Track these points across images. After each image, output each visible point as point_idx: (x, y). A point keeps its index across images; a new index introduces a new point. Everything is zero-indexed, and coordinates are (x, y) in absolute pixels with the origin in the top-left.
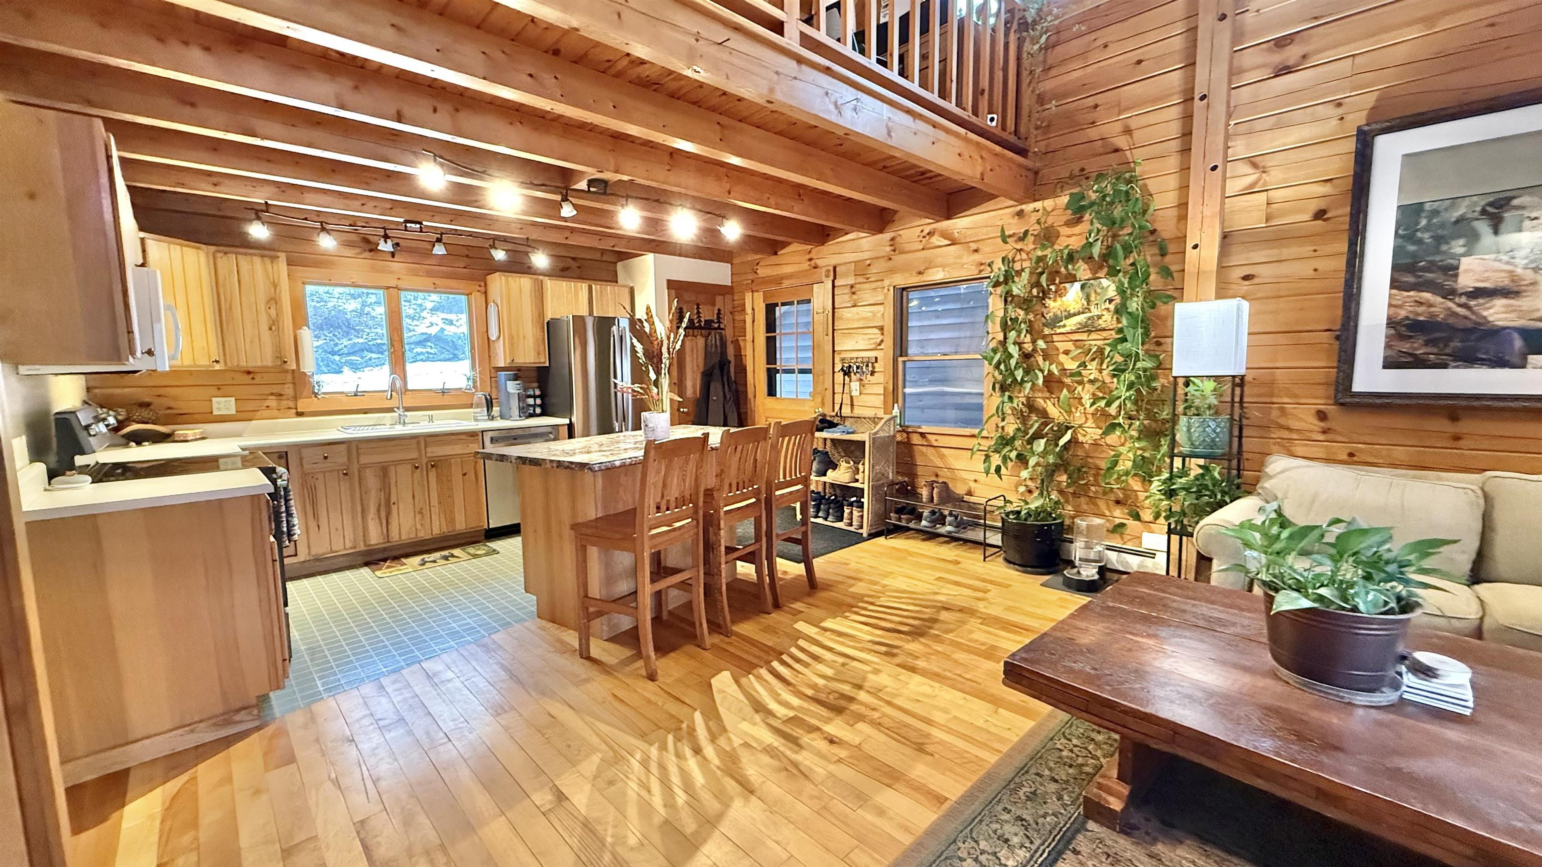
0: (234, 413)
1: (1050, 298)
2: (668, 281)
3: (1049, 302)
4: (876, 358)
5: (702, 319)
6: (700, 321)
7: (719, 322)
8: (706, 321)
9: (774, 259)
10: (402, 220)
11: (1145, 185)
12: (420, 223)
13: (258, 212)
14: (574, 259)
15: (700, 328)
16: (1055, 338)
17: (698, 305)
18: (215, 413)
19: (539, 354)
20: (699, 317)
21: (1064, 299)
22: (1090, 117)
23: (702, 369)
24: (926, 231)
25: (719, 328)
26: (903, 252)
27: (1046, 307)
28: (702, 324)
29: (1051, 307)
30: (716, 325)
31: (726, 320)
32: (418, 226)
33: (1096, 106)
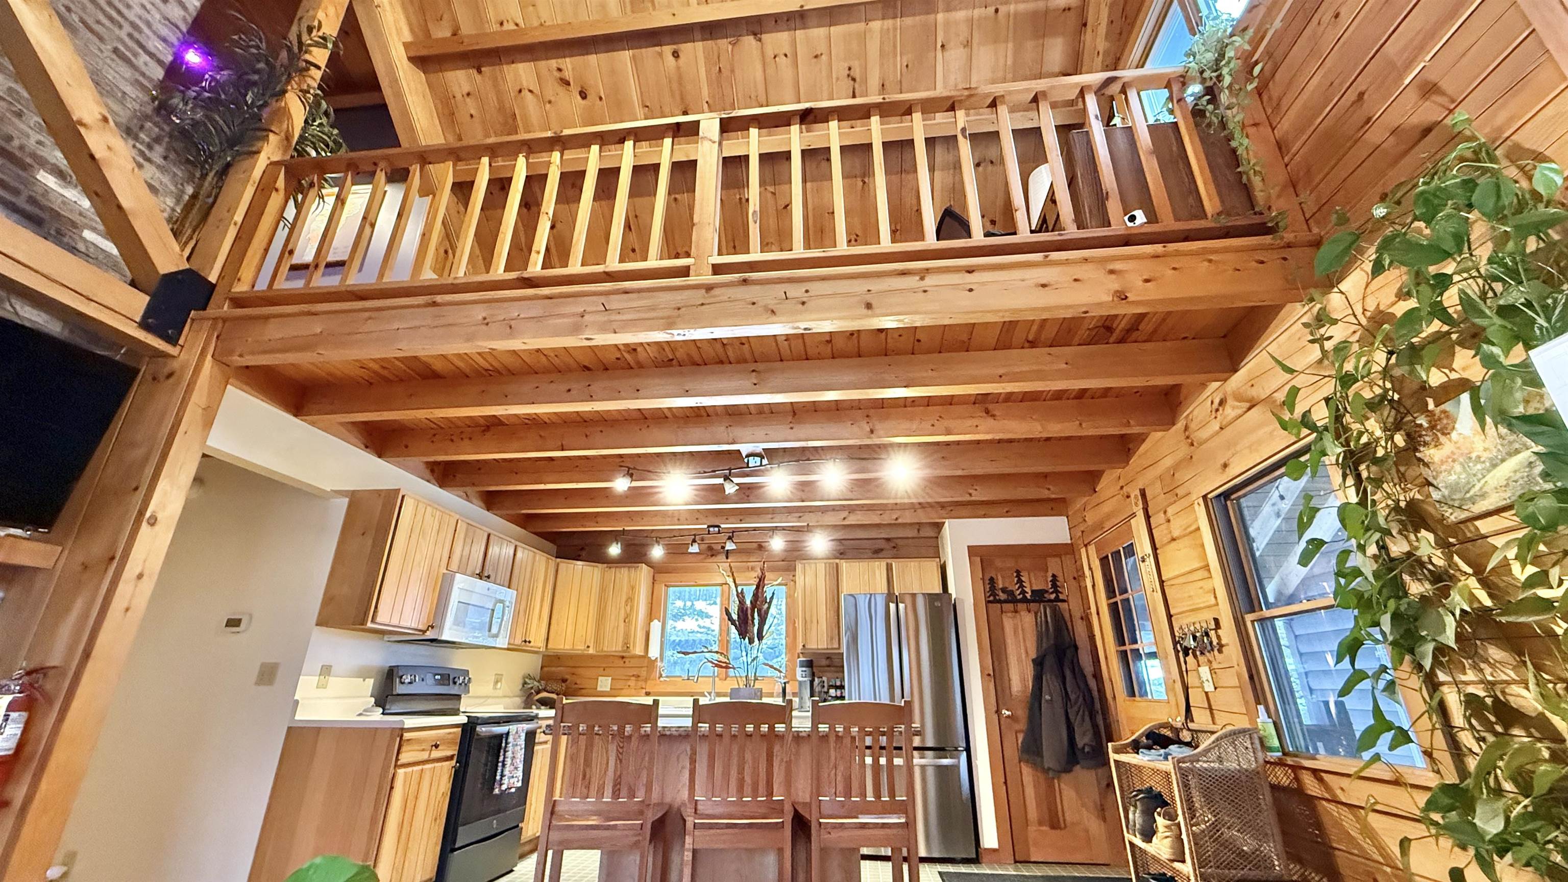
0: (608, 689)
1: (1426, 444)
2: (969, 547)
3: (1427, 453)
4: (1216, 620)
5: (1028, 590)
6: (1023, 592)
7: (1056, 592)
8: (1032, 591)
9: (1095, 499)
10: (705, 526)
11: (1517, 147)
12: (718, 526)
13: (615, 536)
14: (888, 540)
15: (1025, 600)
16: (1483, 526)
17: (1018, 572)
18: (599, 689)
19: (832, 639)
20: (1022, 586)
21: (1454, 435)
22: (1359, 117)
23: (1033, 655)
24: (1217, 401)
25: (1057, 599)
26: (1201, 444)
27: (1426, 465)
28: (1028, 596)
29: (1436, 459)
30: (1053, 596)
31: (1067, 590)
32: (716, 529)
33: (1361, 95)
